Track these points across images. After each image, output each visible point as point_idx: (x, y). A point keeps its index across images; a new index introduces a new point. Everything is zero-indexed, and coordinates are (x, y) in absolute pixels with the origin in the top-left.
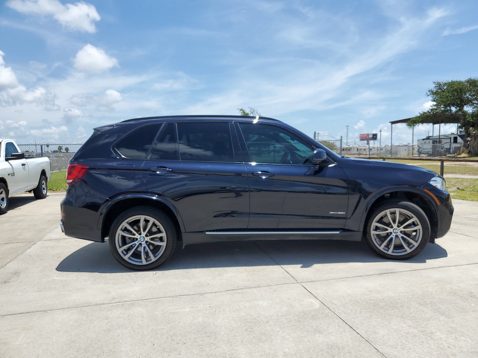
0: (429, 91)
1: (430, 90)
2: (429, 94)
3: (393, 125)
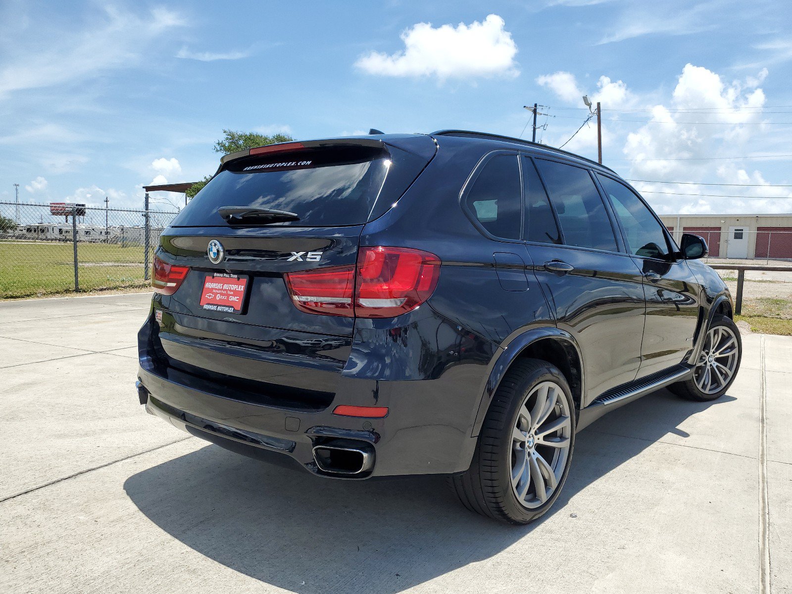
0: (219, 144)
1: (220, 142)
2: (219, 149)
3: (150, 193)
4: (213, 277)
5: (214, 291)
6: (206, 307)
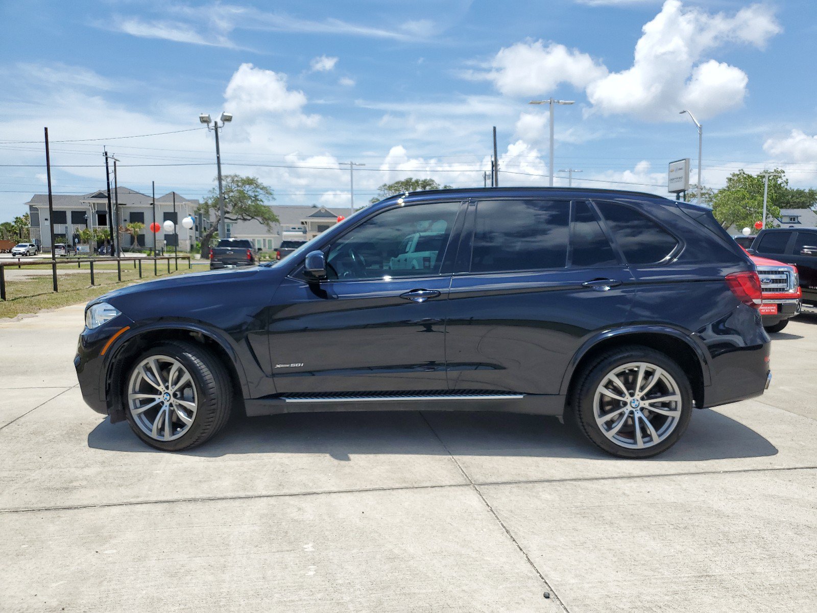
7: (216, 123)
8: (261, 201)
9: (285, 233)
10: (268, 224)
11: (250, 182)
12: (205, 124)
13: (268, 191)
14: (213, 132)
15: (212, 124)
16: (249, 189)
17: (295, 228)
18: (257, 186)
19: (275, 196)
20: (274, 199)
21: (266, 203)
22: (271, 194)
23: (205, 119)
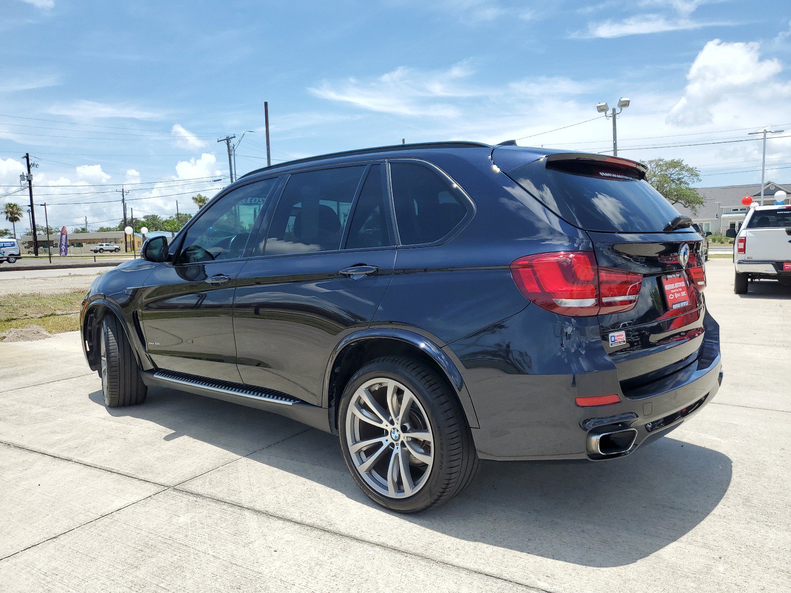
4: (667, 279)
5: (672, 291)
6: (675, 307)
7: (614, 110)
8: (686, 183)
9: (724, 216)
10: (693, 207)
11: (675, 164)
12: (603, 113)
13: (693, 173)
14: (611, 119)
15: (610, 112)
16: (673, 172)
17: (737, 210)
18: (683, 168)
19: (700, 178)
20: (700, 180)
21: (692, 186)
22: (697, 175)
23: (602, 108)
